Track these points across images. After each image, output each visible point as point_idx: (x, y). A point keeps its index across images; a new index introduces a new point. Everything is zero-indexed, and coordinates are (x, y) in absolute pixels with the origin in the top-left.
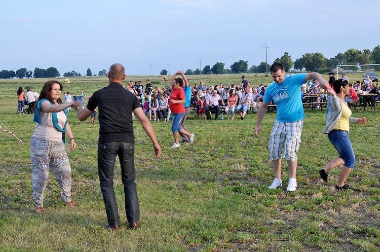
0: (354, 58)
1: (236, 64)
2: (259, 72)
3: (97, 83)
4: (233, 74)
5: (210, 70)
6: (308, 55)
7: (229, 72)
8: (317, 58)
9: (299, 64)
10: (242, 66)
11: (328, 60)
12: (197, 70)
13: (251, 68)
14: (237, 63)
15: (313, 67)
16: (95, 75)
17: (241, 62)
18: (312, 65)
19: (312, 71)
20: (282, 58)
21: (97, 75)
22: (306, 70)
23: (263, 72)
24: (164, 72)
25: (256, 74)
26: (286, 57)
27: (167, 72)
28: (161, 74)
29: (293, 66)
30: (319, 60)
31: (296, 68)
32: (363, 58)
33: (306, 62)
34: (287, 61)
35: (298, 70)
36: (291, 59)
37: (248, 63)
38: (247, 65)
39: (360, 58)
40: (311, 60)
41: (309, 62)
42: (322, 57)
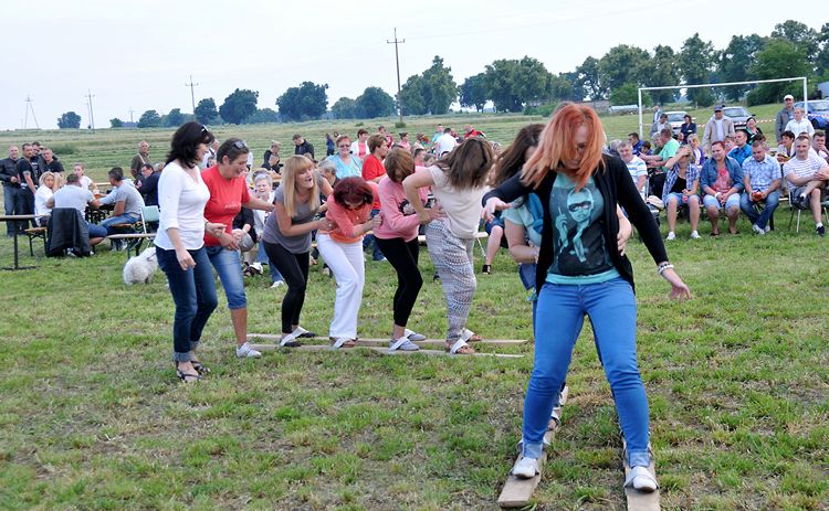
0: (631, 70)
1: (292, 93)
4: (289, 124)
5: (216, 114)
6: (502, 64)
7: (268, 116)
8: (525, 73)
9: (474, 92)
10: (311, 100)
11: (556, 79)
12: (176, 112)
13: (336, 106)
14: (296, 89)
15: (514, 98)
17: (308, 86)
18: (512, 93)
19: (512, 111)
20: (427, 74)
22: (498, 108)
23: (371, 115)
24: (70, 121)
25: (359, 121)
26: (438, 70)
27: (79, 118)
28: (62, 125)
29: (458, 98)
30: (533, 79)
31: (466, 101)
32: (653, 69)
33: (497, 84)
34: (442, 81)
35: (473, 109)
36: (451, 77)
37: (327, 91)
38: (324, 97)
39: (646, 70)
40: (509, 80)
41: (503, 83)
42: (540, 68)
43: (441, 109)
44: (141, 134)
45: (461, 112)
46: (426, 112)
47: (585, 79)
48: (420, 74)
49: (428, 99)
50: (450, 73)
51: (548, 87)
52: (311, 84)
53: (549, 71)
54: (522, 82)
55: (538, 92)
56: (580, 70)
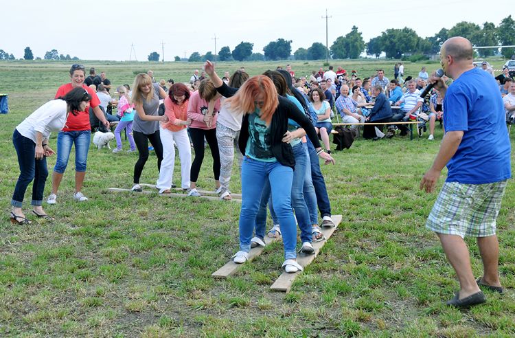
1: (272, 45)
2: (310, 59)
3: (41, 71)
4: (268, 62)
5: (230, 55)
6: (391, 32)
7: (258, 57)
8: (405, 36)
9: (374, 47)
10: (282, 49)
11: (423, 40)
12: (209, 53)
13: (296, 53)
14: (274, 43)
15: (397, 51)
16: (38, 58)
17: (281, 41)
18: (396, 48)
19: (396, 58)
20: (348, 36)
21: (43, 58)
22: (388, 56)
23: (315, 58)
24: (154, 57)
25: (306, 61)
26: (355, 34)
27: (159, 55)
28: (150, 59)
29: (365, 50)
30: (409, 40)
31: (370, 52)
32: (482, 36)
33: (387, 43)
34: (356, 40)
35: (374, 56)
36: (362, 38)
37: (291, 44)
38: (290, 47)
39: (477, 36)
40: (395, 40)
41: (391, 42)
42: (414, 34)
43: (355, 56)
44: (188, 65)
45: (366, 58)
46: (346, 57)
47: (440, 41)
48: (344, 36)
49: (348, 50)
50: (361, 36)
51: (418, 45)
52: (283, 40)
53: (419, 36)
54: (403, 42)
55: (412, 47)
56: (438, 36)
